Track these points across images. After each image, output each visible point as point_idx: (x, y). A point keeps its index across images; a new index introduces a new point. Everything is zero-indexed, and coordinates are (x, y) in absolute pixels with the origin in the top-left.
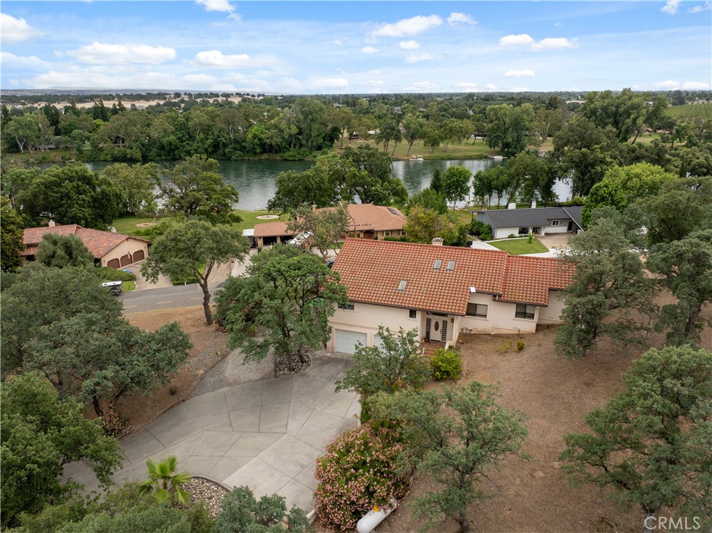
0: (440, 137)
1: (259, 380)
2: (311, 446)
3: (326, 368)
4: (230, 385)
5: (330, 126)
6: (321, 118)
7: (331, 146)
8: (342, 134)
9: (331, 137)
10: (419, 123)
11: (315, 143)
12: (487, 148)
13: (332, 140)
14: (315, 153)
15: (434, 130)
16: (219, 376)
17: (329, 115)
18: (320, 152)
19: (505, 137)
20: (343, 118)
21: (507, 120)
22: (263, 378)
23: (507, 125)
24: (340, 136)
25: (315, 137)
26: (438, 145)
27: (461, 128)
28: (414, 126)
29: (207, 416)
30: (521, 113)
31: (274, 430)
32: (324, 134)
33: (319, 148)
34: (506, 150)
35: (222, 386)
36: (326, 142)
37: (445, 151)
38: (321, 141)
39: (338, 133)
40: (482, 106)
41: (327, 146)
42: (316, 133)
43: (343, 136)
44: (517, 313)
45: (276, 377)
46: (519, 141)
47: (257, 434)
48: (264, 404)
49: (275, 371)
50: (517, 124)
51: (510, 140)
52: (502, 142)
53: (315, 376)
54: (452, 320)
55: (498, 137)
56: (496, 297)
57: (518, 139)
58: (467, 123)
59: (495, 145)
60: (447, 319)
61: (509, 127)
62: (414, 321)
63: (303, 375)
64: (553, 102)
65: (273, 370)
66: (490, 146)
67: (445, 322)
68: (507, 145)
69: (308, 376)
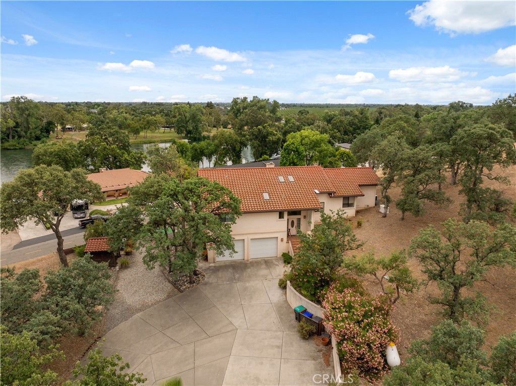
0: (140, 127)
1: (166, 299)
2: (268, 330)
3: (220, 274)
4: (140, 310)
5: (45, 121)
6: (37, 113)
7: (48, 137)
8: (56, 127)
9: (48, 129)
10: (124, 117)
11: (33, 135)
12: (176, 135)
13: (48, 132)
14: (35, 142)
15: (135, 123)
16: (122, 306)
17: (43, 112)
18: (39, 142)
19: (187, 126)
20: (57, 114)
21: (187, 115)
22: (169, 296)
23: (187, 119)
24: (56, 129)
25: (33, 129)
26: (139, 133)
27: (155, 120)
28: (120, 119)
29: (141, 342)
30: (197, 110)
31: (223, 331)
32: (41, 127)
33: (38, 138)
34: (189, 135)
35: (133, 314)
36: (43, 133)
37: (145, 137)
38: (39, 132)
39: (53, 126)
40: (161, 108)
41: (45, 137)
42: (34, 126)
43: (57, 129)
44: (343, 204)
45: (182, 292)
46: (197, 129)
47: (210, 339)
48: (191, 314)
49: (177, 288)
50: (194, 118)
51: (191, 128)
52: (186, 131)
53: (217, 282)
54: (305, 217)
55: (183, 126)
56: (331, 194)
57: (196, 128)
58: (159, 118)
59: (182, 132)
60: (301, 217)
61: (189, 120)
62: (282, 221)
63: (206, 284)
64: (210, 105)
65: (173, 288)
66: (178, 133)
67: (299, 220)
68: (189, 132)
69: (211, 283)
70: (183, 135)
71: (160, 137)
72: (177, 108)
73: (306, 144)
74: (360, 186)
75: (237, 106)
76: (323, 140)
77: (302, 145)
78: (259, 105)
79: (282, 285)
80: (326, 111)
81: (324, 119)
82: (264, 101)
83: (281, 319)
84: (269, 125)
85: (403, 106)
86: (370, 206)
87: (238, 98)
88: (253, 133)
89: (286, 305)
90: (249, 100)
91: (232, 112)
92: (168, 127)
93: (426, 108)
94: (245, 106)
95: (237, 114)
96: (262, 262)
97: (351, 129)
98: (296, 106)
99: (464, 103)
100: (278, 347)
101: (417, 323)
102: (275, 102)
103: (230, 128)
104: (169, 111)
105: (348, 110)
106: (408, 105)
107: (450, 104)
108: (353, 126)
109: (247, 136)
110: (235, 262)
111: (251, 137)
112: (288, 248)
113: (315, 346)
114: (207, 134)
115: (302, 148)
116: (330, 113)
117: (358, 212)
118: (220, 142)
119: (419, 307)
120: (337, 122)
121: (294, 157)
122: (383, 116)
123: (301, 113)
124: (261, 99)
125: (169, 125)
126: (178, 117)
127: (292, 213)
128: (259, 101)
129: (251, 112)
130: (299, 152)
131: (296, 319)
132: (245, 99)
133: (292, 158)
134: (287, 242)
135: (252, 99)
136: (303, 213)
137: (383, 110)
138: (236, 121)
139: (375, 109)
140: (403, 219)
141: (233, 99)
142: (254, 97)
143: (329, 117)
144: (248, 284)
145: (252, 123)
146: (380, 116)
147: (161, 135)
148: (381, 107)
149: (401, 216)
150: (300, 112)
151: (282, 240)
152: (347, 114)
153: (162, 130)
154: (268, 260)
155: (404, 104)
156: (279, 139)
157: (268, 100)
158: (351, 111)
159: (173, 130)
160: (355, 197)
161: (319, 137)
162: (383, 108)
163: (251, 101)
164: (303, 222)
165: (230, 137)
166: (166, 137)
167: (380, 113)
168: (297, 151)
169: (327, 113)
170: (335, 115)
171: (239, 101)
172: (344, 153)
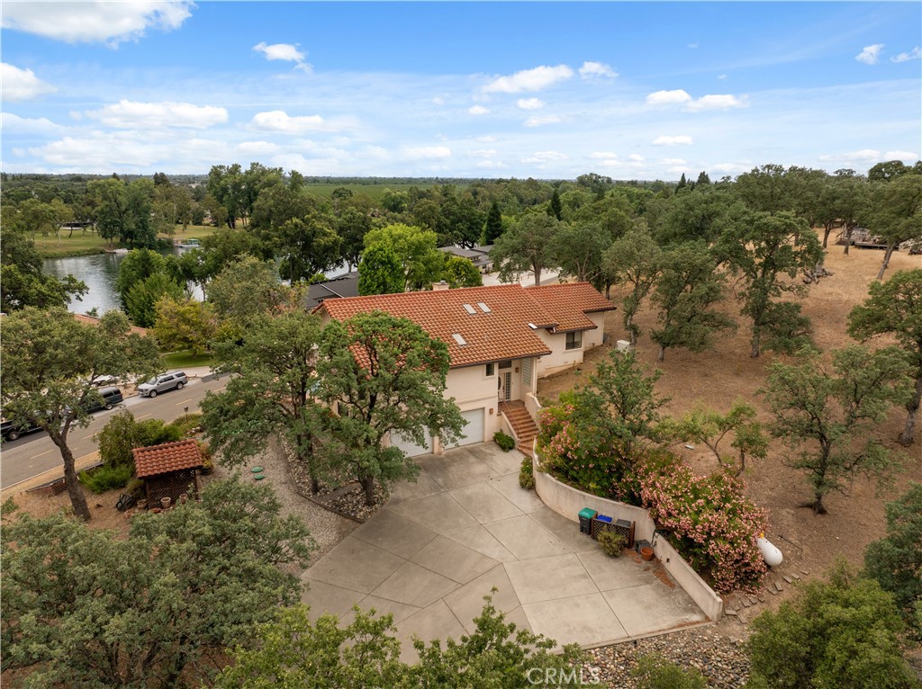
1: (340, 538)
2: (551, 556)
12: (101, 240)
19: (123, 223)
21: (122, 199)
22: (342, 534)
23: (123, 208)
27: (52, 212)
30: (141, 189)
31: (479, 570)
34: (129, 240)
44: (567, 344)
45: (361, 522)
46: (145, 228)
47: (466, 588)
48: (406, 556)
49: (347, 516)
50: (137, 206)
51: (133, 227)
52: (122, 231)
53: (413, 496)
54: (517, 370)
55: (114, 223)
56: (552, 329)
57: (143, 225)
58: (58, 205)
59: (113, 234)
60: (511, 370)
61: (126, 210)
62: (492, 379)
63: (396, 502)
64: (160, 179)
65: (340, 518)
66: (105, 236)
67: (509, 375)
68: (130, 234)
69: (405, 500)
70: (116, 240)
71: (65, 245)
72: (99, 185)
73: (402, 250)
74: (586, 312)
75: (222, 182)
76: (428, 242)
77: (396, 251)
78: (264, 179)
79: (528, 484)
80: (387, 190)
81: (384, 205)
82: (272, 172)
83: (558, 535)
84: (314, 217)
85: (507, 181)
86: (596, 345)
87: (221, 167)
88: (285, 232)
89: (550, 513)
90: (243, 170)
91: (212, 194)
92: (77, 225)
93: (544, 184)
94: (237, 181)
95: (222, 196)
96: (466, 453)
97: (448, 222)
98: (318, 181)
99: (599, 177)
100: (584, 576)
101: (765, 502)
102: (294, 174)
103: (208, 225)
104: (69, 191)
105: (423, 189)
106: (516, 180)
107: (579, 178)
108: (451, 217)
109: (275, 239)
110: (421, 459)
111: (284, 239)
112: (500, 423)
113: (635, 564)
114: (167, 236)
115: (396, 257)
116: (393, 194)
117: (586, 354)
118: (224, 250)
119: (757, 481)
120: (424, 210)
121: (386, 273)
122: (479, 198)
123: (337, 193)
124: (267, 168)
125: (81, 222)
126: (102, 205)
127: (505, 364)
128: (264, 172)
129: (277, 193)
130: (392, 265)
131: (582, 531)
132: (236, 167)
133: (383, 275)
134: (499, 415)
135: (249, 168)
136: (514, 364)
137: (479, 188)
138: (222, 211)
139: (466, 187)
140: (662, 359)
141: (211, 167)
142: (253, 164)
143: (393, 200)
144: (468, 492)
145: (280, 213)
146: (475, 198)
147: (67, 241)
148: (476, 184)
149: (660, 355)
150: (335, 192)
151: (491, 411)
152: (422, 195)
153: (65, 230)
154: (472, 448)
155: (509, 178)
156: (335, 242)
157: (281, 169)
158: (429, 191)
159: (89, 230)
160: (582, 331)
161: (421, 236)
162: (479, 185)
163: (247, 172)
164: (514, 379)
165: (243, 241)
166: (79, 246)
167: (475, 194)
168: (390, 262)
169: (389, 194)
170: (402, 198)
171: (224, 172)
172: (460, 263)
